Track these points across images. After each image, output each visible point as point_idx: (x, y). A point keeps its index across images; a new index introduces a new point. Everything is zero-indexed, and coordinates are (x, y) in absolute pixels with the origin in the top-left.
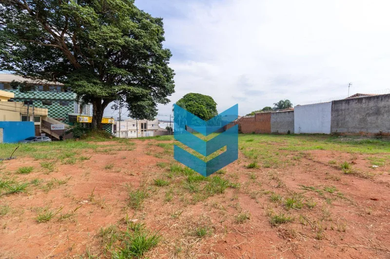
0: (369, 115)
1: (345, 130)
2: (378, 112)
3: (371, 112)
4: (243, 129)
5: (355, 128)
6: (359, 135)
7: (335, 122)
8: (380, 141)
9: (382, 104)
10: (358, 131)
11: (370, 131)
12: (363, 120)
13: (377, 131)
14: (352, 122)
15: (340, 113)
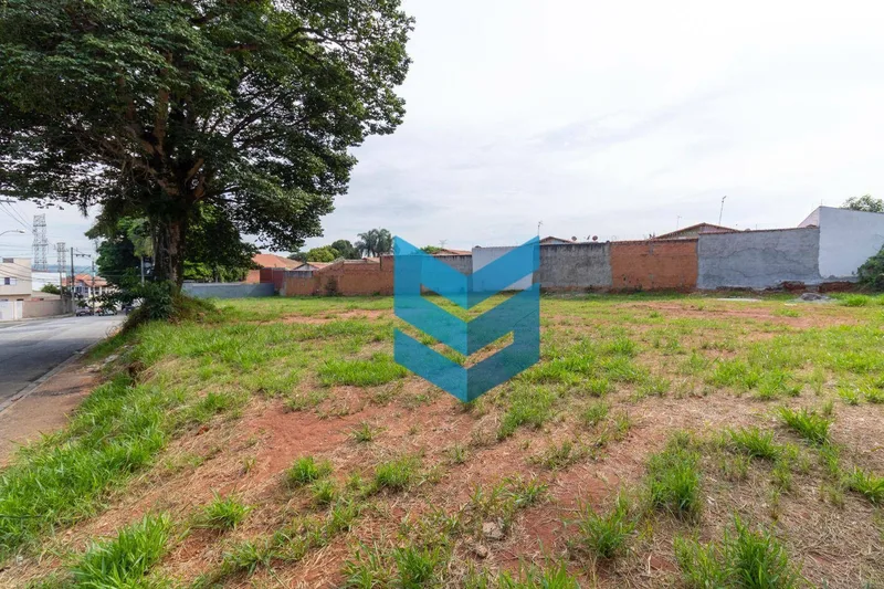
0: (578, 265)
1: (551, 285)
2: (588, 263)
3: (581, 262)
4: (341, 287)
5: (563, 280)
6: (568, 290)
7: (539, 275)
8: (592, 295)
9: (592, 253)
10: (567, 285)
11: (579, 285)
12: (573, 272)
13: (587, 285)
14: (560, 273)
15: (545, 262)
